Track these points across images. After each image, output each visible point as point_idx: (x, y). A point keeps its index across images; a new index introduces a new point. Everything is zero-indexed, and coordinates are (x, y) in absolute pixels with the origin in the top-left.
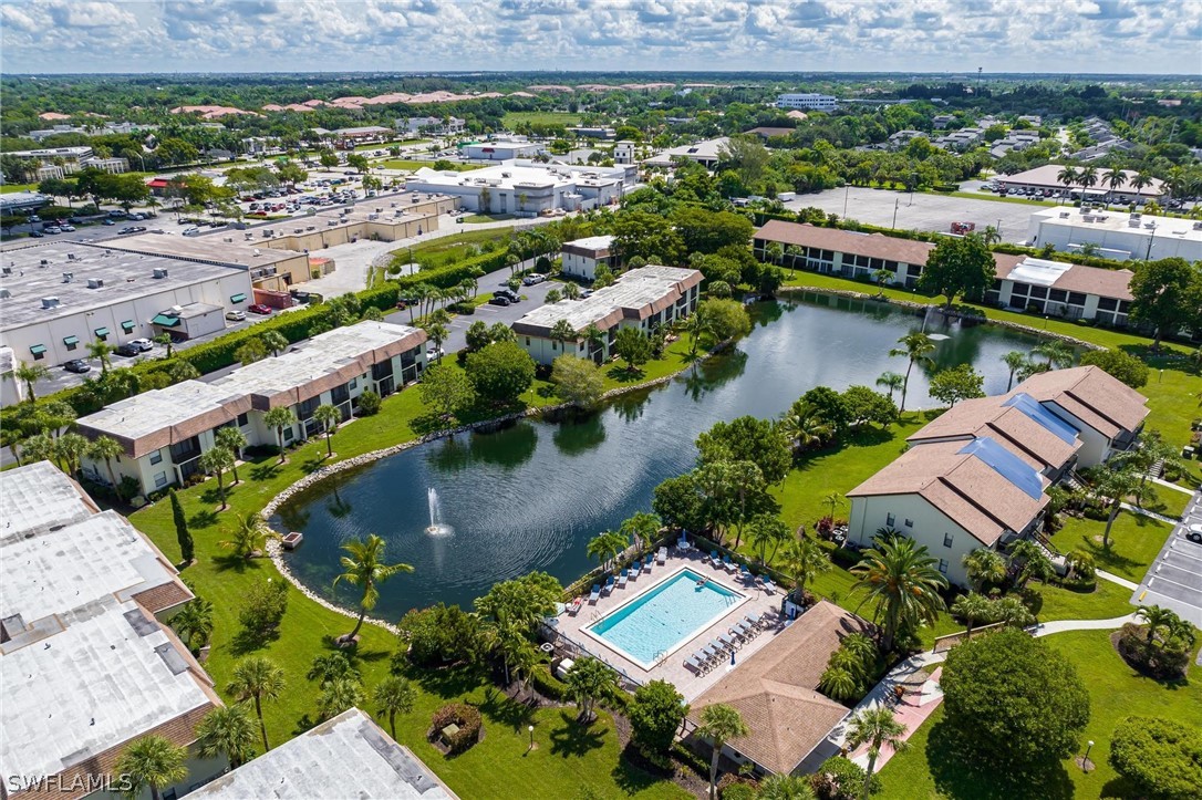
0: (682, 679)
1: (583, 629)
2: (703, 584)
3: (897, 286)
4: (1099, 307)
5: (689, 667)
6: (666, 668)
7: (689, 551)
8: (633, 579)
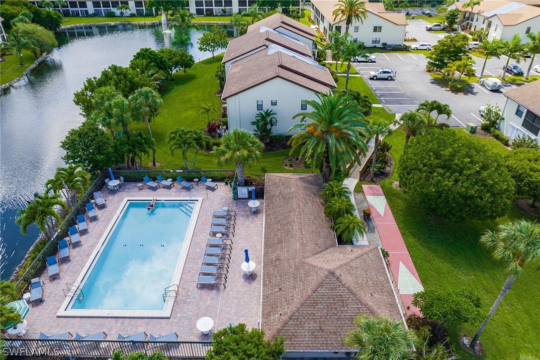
0: (208, 303)
1: (61, 312)
2: (152, 207)
3: (132, 15)
4: (239, 6)
5: (203, 287)
6: (185, 302)
7: (120, 186)
8: (84, 232)
